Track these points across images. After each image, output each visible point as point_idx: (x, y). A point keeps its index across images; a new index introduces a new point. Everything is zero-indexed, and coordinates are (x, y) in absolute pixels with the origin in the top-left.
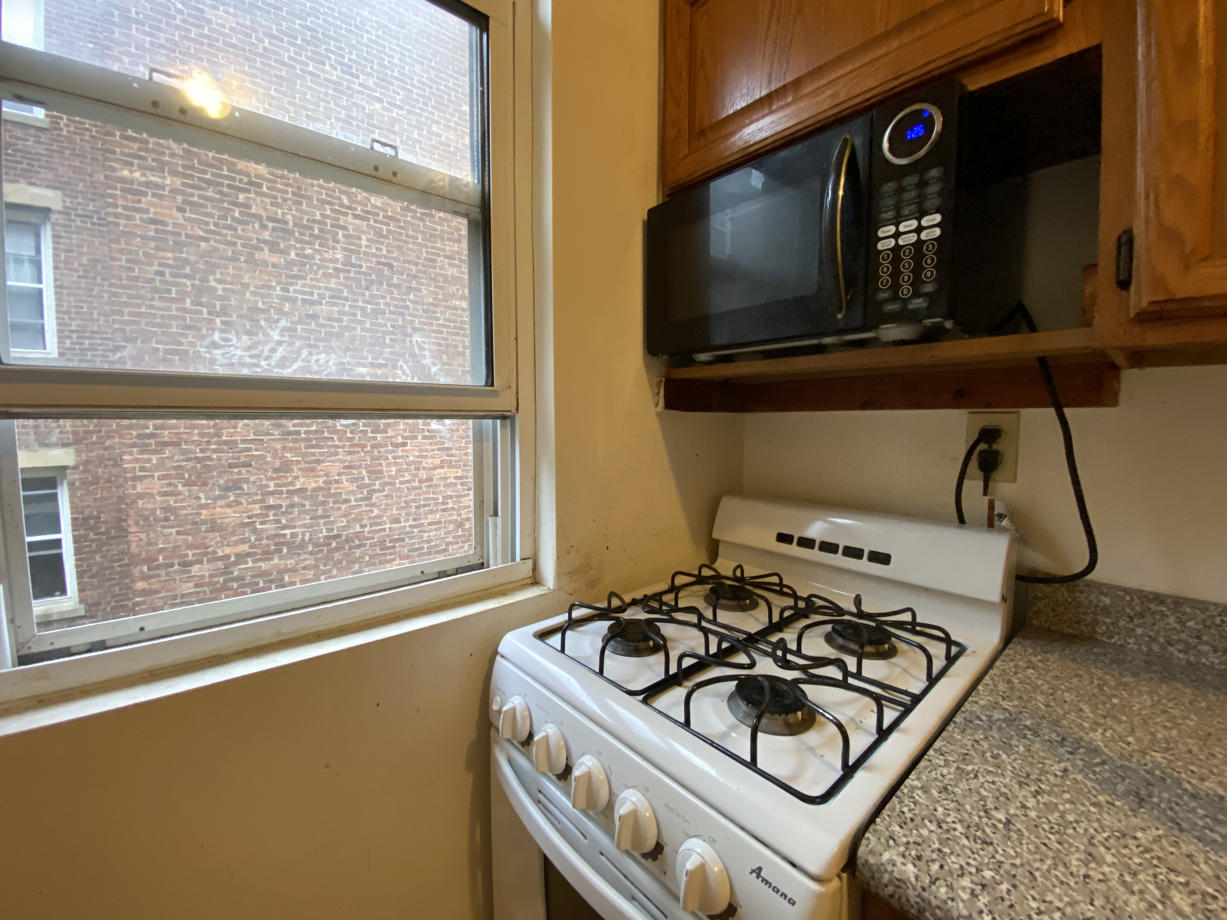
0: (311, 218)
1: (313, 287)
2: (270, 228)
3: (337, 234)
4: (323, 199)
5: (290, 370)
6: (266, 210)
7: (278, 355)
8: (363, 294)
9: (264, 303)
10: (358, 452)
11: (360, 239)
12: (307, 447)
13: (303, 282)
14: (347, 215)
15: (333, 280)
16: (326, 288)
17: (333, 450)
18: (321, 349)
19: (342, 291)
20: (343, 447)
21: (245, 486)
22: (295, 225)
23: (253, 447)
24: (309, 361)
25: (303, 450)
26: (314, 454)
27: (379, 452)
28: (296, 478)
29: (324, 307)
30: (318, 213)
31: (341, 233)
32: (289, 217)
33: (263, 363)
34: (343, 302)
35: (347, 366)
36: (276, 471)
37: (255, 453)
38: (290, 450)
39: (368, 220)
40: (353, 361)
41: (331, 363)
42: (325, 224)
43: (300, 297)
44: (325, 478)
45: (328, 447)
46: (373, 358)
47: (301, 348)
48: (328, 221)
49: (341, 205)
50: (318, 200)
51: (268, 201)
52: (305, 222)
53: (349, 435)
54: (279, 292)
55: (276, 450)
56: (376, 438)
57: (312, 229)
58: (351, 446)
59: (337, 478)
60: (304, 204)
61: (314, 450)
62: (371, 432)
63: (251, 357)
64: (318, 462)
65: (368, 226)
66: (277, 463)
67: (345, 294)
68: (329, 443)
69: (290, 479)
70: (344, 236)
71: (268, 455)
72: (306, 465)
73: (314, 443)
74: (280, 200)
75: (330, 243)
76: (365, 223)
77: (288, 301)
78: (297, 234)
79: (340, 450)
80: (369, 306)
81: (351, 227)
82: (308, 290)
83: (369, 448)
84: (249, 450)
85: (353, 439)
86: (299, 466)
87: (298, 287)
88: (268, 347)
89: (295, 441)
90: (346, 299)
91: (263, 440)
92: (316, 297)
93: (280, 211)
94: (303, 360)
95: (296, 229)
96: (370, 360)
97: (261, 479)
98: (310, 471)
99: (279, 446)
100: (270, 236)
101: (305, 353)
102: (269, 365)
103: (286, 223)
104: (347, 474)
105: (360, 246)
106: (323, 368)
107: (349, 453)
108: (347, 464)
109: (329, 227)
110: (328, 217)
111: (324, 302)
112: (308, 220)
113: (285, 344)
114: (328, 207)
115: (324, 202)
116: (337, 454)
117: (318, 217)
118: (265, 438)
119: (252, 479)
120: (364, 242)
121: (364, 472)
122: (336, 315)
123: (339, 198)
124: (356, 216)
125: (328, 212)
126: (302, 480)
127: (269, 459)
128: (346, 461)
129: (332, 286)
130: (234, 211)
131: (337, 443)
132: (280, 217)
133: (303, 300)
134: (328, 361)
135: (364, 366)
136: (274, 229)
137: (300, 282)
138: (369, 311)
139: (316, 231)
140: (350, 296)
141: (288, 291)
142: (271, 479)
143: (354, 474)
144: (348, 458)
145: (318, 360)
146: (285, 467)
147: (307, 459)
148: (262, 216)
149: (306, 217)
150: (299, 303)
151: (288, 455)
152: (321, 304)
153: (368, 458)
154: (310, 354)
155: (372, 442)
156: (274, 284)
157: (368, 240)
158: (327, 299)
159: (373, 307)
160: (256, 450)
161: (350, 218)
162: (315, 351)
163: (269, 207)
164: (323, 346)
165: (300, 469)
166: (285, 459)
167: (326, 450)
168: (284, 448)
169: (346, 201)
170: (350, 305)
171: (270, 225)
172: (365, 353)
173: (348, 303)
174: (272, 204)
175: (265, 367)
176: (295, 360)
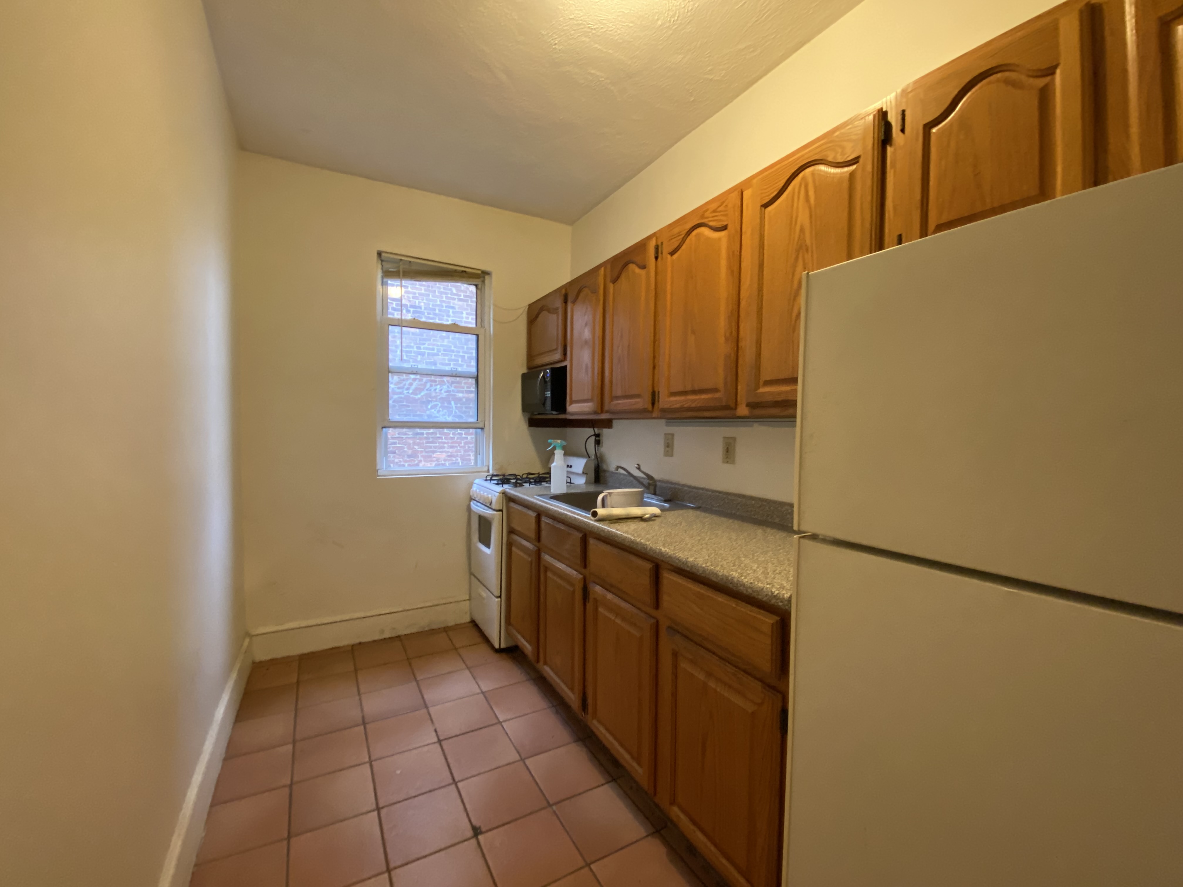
0: (434, 303)
1: (434, 345)
2: (412, 312)
3: (449, 312)
4: (441, 291)
5: (419, 396)
6: (410, 301)
7: (413, 387)
8: (463, 348)
9: (407, 356)
10: (456, 447)
11: (462, 313)
12: (427, 443)
13: (429, 342)
14: (454, 299)
15: (446, 340)
16: (441, 345)
17: (442, 445)
18: (437, 383)
19: (450, 347)
20: (448, 443)
21: (392, 465)
22: (425, 309)
23: (397, 441)
24: (430, 390)
25: (425, 445)
26: (431, 447)
27: (469, 447)
28: (420, 461)
29: (440, 357)
30: (438, 300)
31: (451, 311)
32: (422, 304)
33: (405, 392)
34: (451, 353)
35: (452, 393)
36: (409, 456)
37: (398, 445)
38: (418, 444)
39: (467, 301)
40: (455, 389)
41: (443, 391)
42: (443, 306)
43: (427, 351)
44: (436, 462)
45: (439, 443)
46: (467, 387)
47: (426, 383)
48: (444, 304)
49: (452, 294)
50: (439, 292)
51: (411, 296)
52: (431, 306)
53: (451, 436)
54: (415, 349)
55: (410, 444)
56: (467, 438)
57: (435, 310)
58: (452, 443)
59: (443, 462)
60: (431, 296)
61: (431, 445)
62: (465, 434)
63: (399, 388)
64: (434, 452)
65: (467, 305)
66: (410, 452)
67: (453, 348)
68: (440, 441)
69: (416, 462)
70: (453, 312)
71: (405, 447)
72: (426, 454)
73: (431, 440)
74: (417, 295)
75: (445, 318)
76: (465, 303)
77: (420, 354)
78: (426, 314)
79: (446, 445)
80: (466, 355)
81: (457, 307)
82: (431, 347)
83: (463, 444)
84: (395, 443)
85: (453, 438)
86: (422, 454)
87: (426, 346)
88: (408, 382)
89: (420, 439)
90: (453, 351)
91: (403, 438)
92: (435, 351)
93: (417, 301)
94: (427, 390)
95: (425, 311)
96: (465, 389)
97: (400, 461)
98: (428, 458)
99: (411, 442)
100: (411, 316)
101: (428, 386)
102: (408, 393)
103: (420, 308)
104: (449, 460)
105: (462, 318)
106: (438, 394)
107: (452, 447)
108: (449, 454)
109: (444, 308)
110: (444, 301)
111: (440, 354)
112: (433, 305)
113: (417, 380)
114: (444, 296)
115: (441, 293)
116: (444, 447)
117: (438, 303)
118: (404, 436)
119: (396, 460)
120: (464, 315)
121: (459, 459)
122: (447, 362)
123: (451, 290)
124: (460, 300)
125: (444, 299)
126: (423, 463)
127: (406, 449)
128: (448, 452)
129: (445, 343)
130: (392, 304)
131: (444, 440)
132: (417, 305)
133: (428, 354)
134: (441, 390)
135: (462, 392)
136: (414, 312)
137: (427, 343)
138: (466, 358)
139: (437, 311)
140: (455, 349)
141: (420, 348)
142: (406, 461)
143: (454, 461)
144: (451, 450)
145: (435, 390)
146: (414, 455)
147: (427, 450)
148: (407, 305)
149: (431, 303)
150: (426, 355)
151: (416, 447)
152: (438, 355)
153: (462, 451)
154: (431, 386)
155: (465, 441)
156: (412, 345)
157: (467, 314)
158: (442, 352)
159: (469, 355)
160: (399, 444)
161: (456, 302)
162: (434, 384)
163: (411, 299)
164: (439, 381)
165: (422, 456)
166: (414, 450)
167: (438, 445)
168: (414, 444)
169: (454, 291)
170: (455, 355)
171: (412, 310)
172: (463, 385)
173: (454, 354)
174: (413, 298)
175: (406, 394)
176: (423, 390)
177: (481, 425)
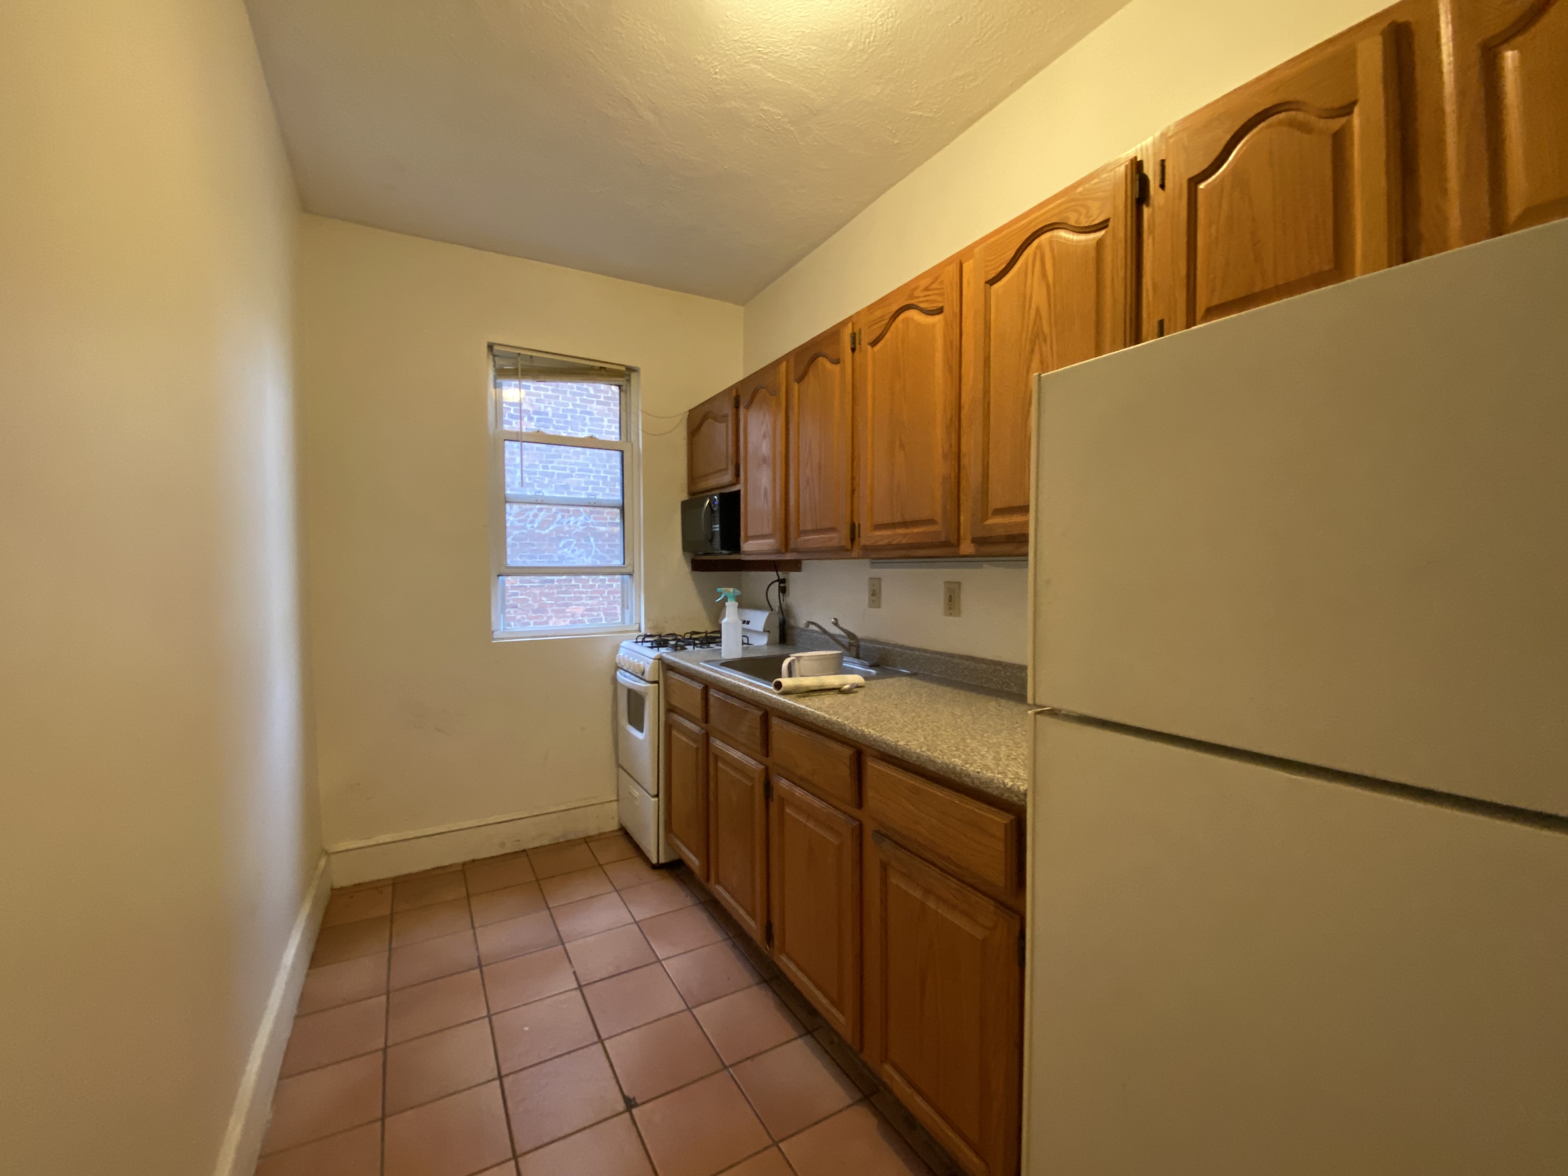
0: (565, 408)
1: (565, 463)
2: (535, 420)
3: (585, 419)
4: (574, 392)
5: (547, 531)
6: (532, 406)
7: (539, 519)
8: (604, 466)
9: (530, 479)
10: (597, 597)
11: (602, 420)
12: (558, 593)
13: (559, 460)
14: (592, 402)
15: (582, 456)
16: (575, 464)
17: (578, 595)
18: (571, 513)
19: (588, 465)
20: (586, 593)
21: (512, 623)
22: (554, 415)
23: (519, 592)
24: (562, 523)
25: (556, 596)
26: (563, 599)
27: (614, 598)
28: (550, 618)
29: (574, 479)
30: (570, 404)
31: (587, 417)
32: (549, 409)
33: (529, 526)
34: (589, 474)
35: (591, 526)
36: (535, 611)
37: (520, 597)
38: (546, 595)
39: (608, 404)
40: (595, 522)
41: (578, 524)
42: (576, 412)
43: (557, 472)
44: (571, 619)
45: (575, 593)
46: (611, 519)
47: (556, 513)
48: (578, 409)
49: (589, 395)
50: (571, 393)
51: (534, 398)
52: (561, 412)
53: (591, 583)
54: (541, 470)
55: (535, 595)
56: (611, 586)
57: (566, 417)
58: (592, 592)
59: (580, 618)
60: (560, 398)
61: (563, 595)
62: (609, 581)
63: (520, 521)
64: (567, 605)
65: (609, 410)
66: (536, 606)
67: (591, 467)
68: (576, 590)
69: (545, 619)
70: (591, 419)
71: (530, 599)
72: (558, 608)
73: (564, 589)
74: (542, 397)
75: (580, 427)
76: (606, 408)
77: (547, 476)
78: (554, 422)
79: (584, 596)
80: (609, 476)
81: (595, 412)
82: (562, 466)
83: (606, 594)
84: (516, 594)
85: (593, 586)
86: (552, 608)
87: (555, 464)
88: (531, 514)
89: (550, 588)
90: (591, 471)
91: (526, 587)
92: (568, 471)
93: (542, 406)
94: (557, 523)
95: (554, 419)
96: (609, 521)
97: (523, 618)
98: (561, 613)
99: (537, 592)
100: (535, 426)
101: (559, 516)
102: (532, 527)
103: (547, 414)
104: (588, 616)
105: (603, 427)
106: (573, 528)
107: (591, 598)
108: (588, 607)
109: (578, 414)
110: (579, 406)
111: (574, 474)
112: (563, 410)
113: (544, 510)
114: (578, 398)
115: (574, 394)
116: (581, 599)
117: (571, 407)
118: (528, 585)
119: (518, 617)
120: (606, 423)
121: (602, 615)
122: (583, 485)
123: (587, 390)
124: (599, 403)
125: (578, 402)
126: (554, 619)
127: (531, 602)
128: (587, 605)
129: (580, 461)
130: (510, 409)
131: (581, 589)
132: (542, 410)
133: (558, 474)
134: (576, 523)
135: (604, 525)
136: (539, 420)
137: (556, 460)
138: (609, 479)
139: (569, 419)
140: (594, 469)
141: (547, 468)
142: (531, 618)
143: (594, 616)
144: (590, 602)
145: (569, 522)
146: (542, 609)
147: (559, 603)
148: (529, 411)
149: (561, 408)
150: (555, 477)
151: (544, 599)
152: (572, 476)
153: (606, 603)
154: (563, 517)
155: (609, 589)
156: (537, 463)
157: (609, 421)
158: (576, 473)
159: (612, 476)
160: (522, 595)
161: (594, 405)
162: (566, 515)
163: (534, 403)
164: (573, 510)
165: (553, 611)
166: (542, 602)
167: (572, 595)
168: (542, 594)
169: (592, 391)
170: (594, 476)
171: (535, 417)
172: (605, 515)
173: (592, 475)
174: (537, 401)
175: (529, 529)
176: (551, 523)
177: (629, 570)
